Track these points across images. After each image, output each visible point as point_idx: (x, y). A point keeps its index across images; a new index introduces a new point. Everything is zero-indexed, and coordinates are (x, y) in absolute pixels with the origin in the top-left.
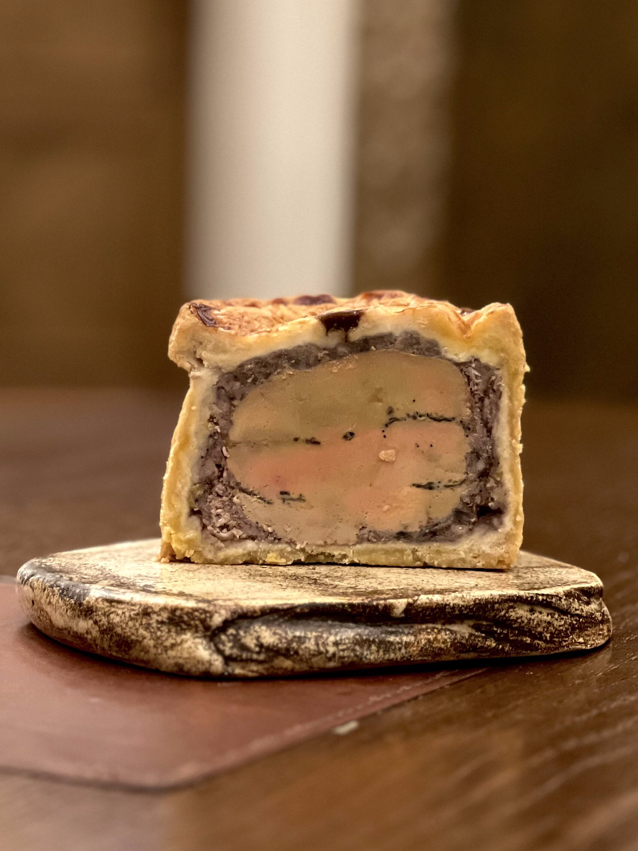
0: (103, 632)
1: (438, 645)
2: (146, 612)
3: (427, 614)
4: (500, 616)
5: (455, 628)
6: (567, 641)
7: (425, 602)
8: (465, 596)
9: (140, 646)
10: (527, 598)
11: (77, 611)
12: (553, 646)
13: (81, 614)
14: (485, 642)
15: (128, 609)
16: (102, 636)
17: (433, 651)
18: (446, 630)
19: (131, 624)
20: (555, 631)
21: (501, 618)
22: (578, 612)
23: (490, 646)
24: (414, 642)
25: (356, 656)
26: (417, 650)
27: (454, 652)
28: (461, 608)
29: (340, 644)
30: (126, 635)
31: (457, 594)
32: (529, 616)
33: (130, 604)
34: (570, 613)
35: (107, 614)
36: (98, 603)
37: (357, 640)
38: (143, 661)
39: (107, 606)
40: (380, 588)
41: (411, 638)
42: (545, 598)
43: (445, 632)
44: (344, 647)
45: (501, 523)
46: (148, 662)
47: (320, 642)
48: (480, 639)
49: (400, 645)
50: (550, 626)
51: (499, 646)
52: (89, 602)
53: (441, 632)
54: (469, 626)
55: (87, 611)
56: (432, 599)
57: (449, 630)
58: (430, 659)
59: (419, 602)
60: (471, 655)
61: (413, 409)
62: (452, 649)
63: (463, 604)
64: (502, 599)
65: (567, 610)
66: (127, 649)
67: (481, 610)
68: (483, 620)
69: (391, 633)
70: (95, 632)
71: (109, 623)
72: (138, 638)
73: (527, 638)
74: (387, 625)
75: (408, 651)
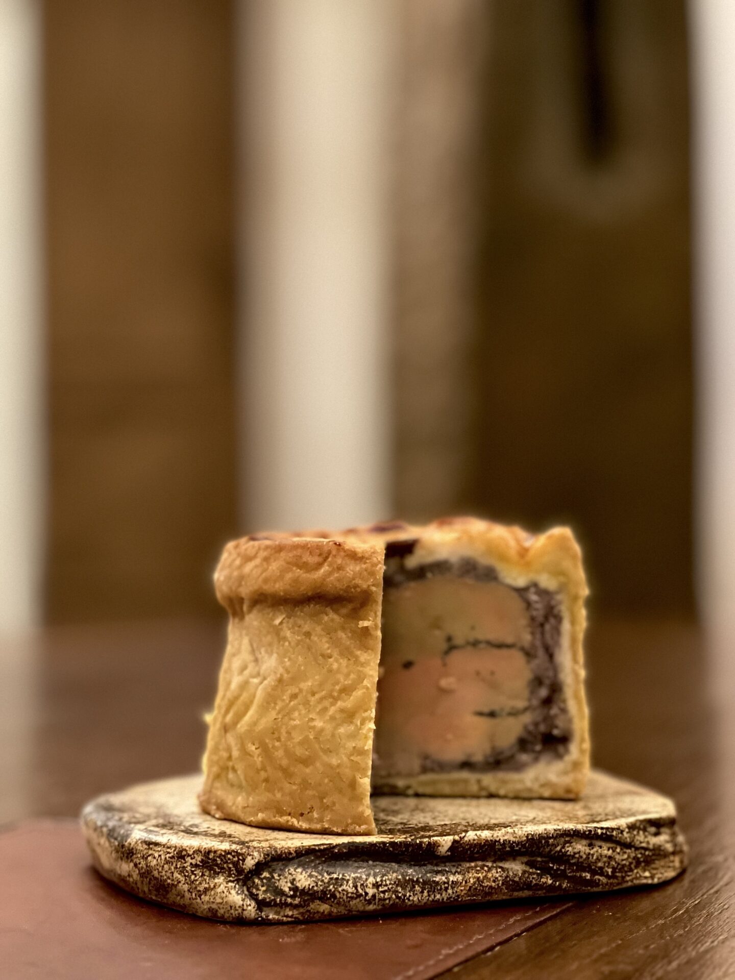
0: (142, 875)
1: (488, 883)
2: (181, 855)
3: (475, 851)
4: (556, 852)
5: (506, 865)
6: (631, 875)
7: (473, 838)
8: (516, 832)
9: (176, 890)
10: (584, 832)
11: (120, 853)
12: (615, 881)
13: (124, 856)
14: (541, 879)
15: (164, 852)
16: (142, 879)
17: (483, 890)
18: (496, 868)
19: (166, 867)
20: (618, 866)
21: (556, 854)
22: (644, 845)
23: (546, 883)
24: (461, 881)
25: (397, 897)
26: (464, 889)
27: (506, 891)
28: (512, 844)
29: (381, 885)
30: (162, 878)
31: (509, 830)
32: (588, 851)
33: (166, 846)
34: (634, 846)
35: (145, 856)
36: (138, 845)
37: (399, 880)
38: (179, 905)
39: (146, 849)
40: (431, 823)
41: (459, 877)
42: (604, 831)
43: (497, 869)
44: (386, 888)
45: (567, 751)
46: (184, 906)
47: (359, 884)
48: (535, 876)
49: (446, 885)
50: (611, 861)
51: (556, 883)
52: (130, 844)
53: (492, 870)
54: (522, 863)
55: (128, 854)
56: (480, 835)
57: (501, 867)
58: (480, 898)
59: (466, 839)
60: (526, 893)
61: (473, 636)
62: (504, 887)
63: (514, 839)
64: (557, 834)
65: (630, 843)
66: (164, 893)
67: (535, 846)
68: (538, 856)
69: (437, 872)
70: (135, 875)
71: (147, 866)
72: (173, 882)
73: (587, 874)
74: (432, 864)
75: (455, 891)
